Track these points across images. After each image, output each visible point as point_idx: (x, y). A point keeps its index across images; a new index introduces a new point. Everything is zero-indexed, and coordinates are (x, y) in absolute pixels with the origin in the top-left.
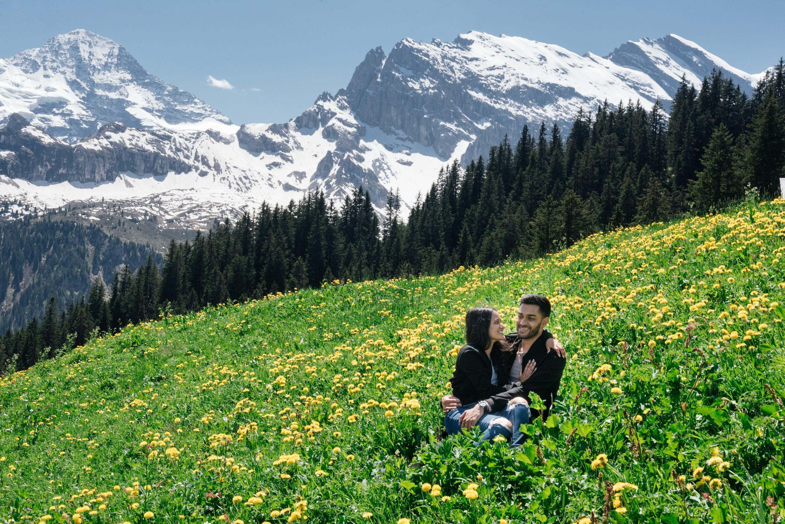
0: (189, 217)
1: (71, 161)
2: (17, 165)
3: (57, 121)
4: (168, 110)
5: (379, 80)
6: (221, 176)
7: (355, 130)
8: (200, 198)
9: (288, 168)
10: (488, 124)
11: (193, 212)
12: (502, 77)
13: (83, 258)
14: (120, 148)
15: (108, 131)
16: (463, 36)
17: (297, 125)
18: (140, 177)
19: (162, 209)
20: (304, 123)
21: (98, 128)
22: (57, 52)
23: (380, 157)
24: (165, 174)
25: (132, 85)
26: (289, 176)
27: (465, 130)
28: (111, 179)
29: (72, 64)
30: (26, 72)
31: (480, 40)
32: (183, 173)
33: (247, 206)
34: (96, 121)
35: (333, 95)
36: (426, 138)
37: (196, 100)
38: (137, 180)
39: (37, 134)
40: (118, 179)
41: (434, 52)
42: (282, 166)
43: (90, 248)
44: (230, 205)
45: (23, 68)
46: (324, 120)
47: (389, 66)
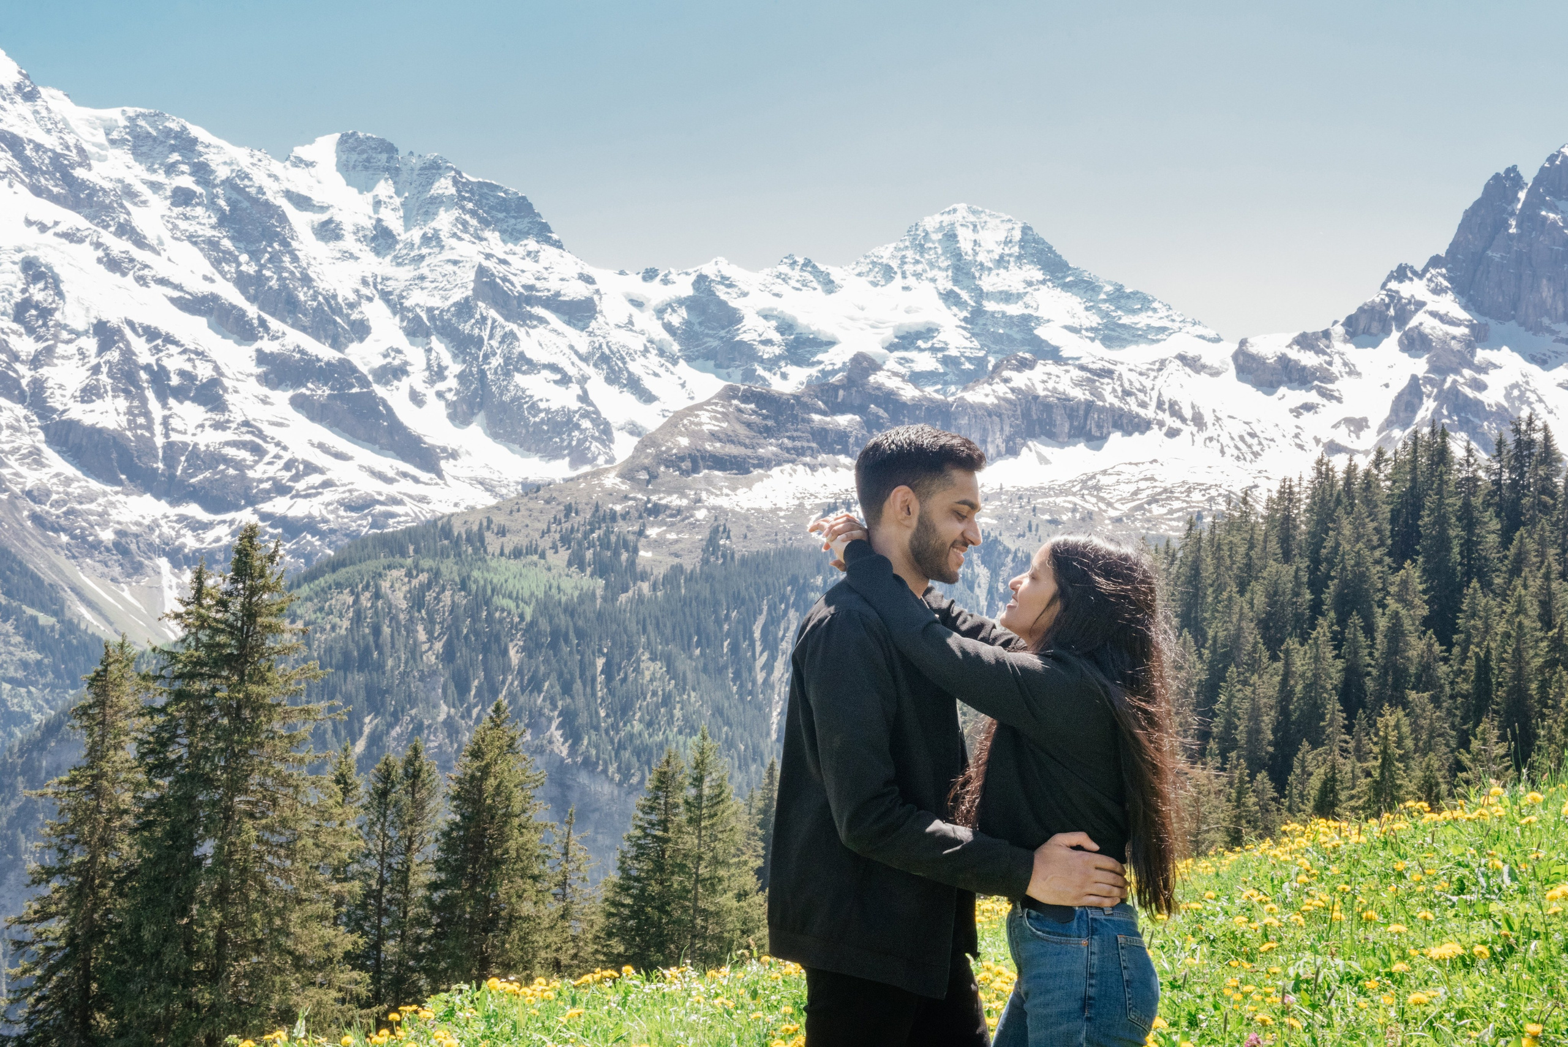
0: (1150, 511)
3: (925, 362)
4: (1106, 326)
5: (1512, 230)
6: (1205, 435)
7: (1466, 331)
8: (1169, 476)
9: (1331, 412)
11: (1157, 501)
13: (971, 588)
14: (1027, 397)
15: (1007, 368)
17: (1347, 332)
18: (1062, 445)
19: (1102, 499)
20: (1361, 327)
21: (990, 367)
22: (922, 246)
23: (1521, 380)
24: (1104, 438)
25: (1045, 288)
26: (1335, 426)
28: (1012, 451)
29: (946, 264)
30: (875, 284)
32: (1136, 434)
33: (1256, 486)
34: (986, 356)
35: (1419, 268)
37: (1155, 305)
38: (1056, 450)
39: (893, 383)
40: (1025, 450)
42: (1321, 409)
44: (1225, 486)
45: (871, 278)
46: (1402, 318)
47: (1534, 202)
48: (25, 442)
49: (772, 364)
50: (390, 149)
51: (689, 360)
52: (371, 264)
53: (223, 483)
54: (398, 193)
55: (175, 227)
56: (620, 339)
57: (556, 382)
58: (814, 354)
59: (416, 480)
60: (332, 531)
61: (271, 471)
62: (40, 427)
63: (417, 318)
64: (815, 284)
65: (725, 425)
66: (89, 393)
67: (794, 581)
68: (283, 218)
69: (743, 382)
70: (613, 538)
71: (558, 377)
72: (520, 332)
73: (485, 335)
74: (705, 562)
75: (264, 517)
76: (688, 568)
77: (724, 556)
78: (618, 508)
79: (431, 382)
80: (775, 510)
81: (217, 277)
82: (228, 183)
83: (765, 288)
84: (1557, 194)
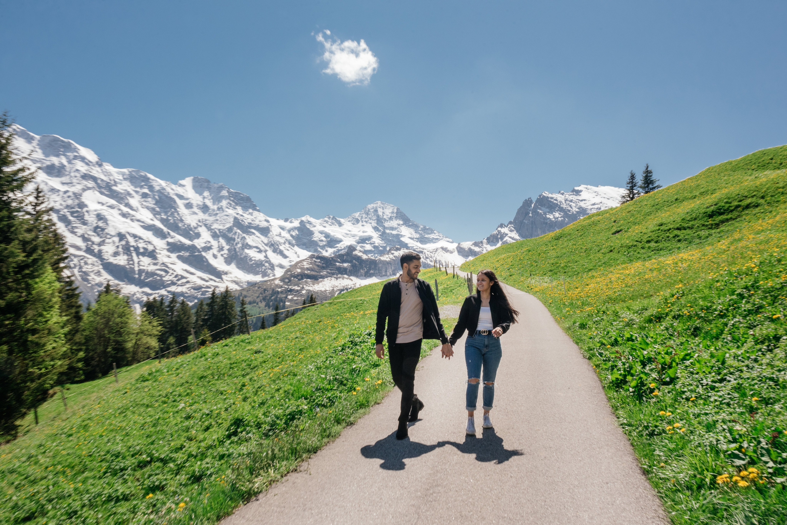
1: (376, 266)
2: (351, 270)
3: (368, 247)
4: (421, 238)
5: (531, 215)
15: (392, 250)
16: (576, 188)
17: (487, 241)
20: (491, 240)
21: (388, 250)
22: (368, 213)
25: (403, 226)
28: (394, 274)
29: (375, 219)
30: (354, 224)
31: (586, 190)
34: (386, 246)
35: (506, 224)
37: (435, 232)
39: (360, 254)
41: (560, 198)
45: (352, 222)
46: (502, 238)
47: (536, 207)
48: (96, 269)
49: (323, 247)
50: (208, 182)
51: (298, 245)
52: (201, 216)
53: (156, 281)
54: (210, 195)
55: (142, 204)
56: (277, 239)
57: (258, 252)
58: (336, 245)
59: (215, 281)
60: (189, 296)
61: (171, 278)
62: (101, 264)
63: (215, 232)
64: (336, 224)
65: (311, 266)
66: (116, 254)
68: (175, 202)
69: (315, 253)
70: (278, 299)
71: (258, 250)
72: (247, 237)
73: (236, 238)
75: (169, 292)
78: (279, 290)
79: (219, 251)
80: (326, 291)
81: (155, 219)
82: (159, 191)
83: (321, 224)
84: (542, 205)
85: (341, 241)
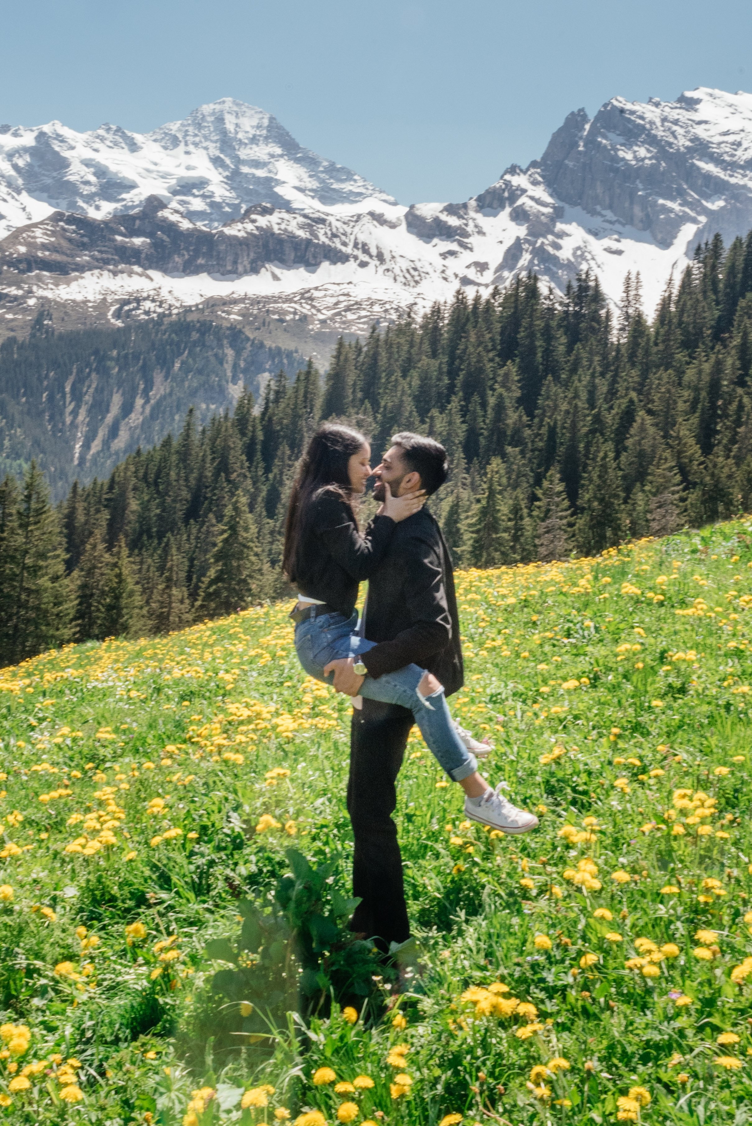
0: (346, 317)
1: (211, 248)
2: (151, 254)
3: (197, 204)
4: (322, 189)
5: (581, 149)
6: (385, 267)
7: (551, 210)
8: (359, 293)
9: (467, 257)
10: (721, 203)
11: (350, 310)
12: (739, 144)
13: (221, 363)
14: (267, 233)
15: (254, 213)
16: (689, 94)
17: (478, 205)
18: (289, 268)
19: (314, 307)
20: (487, 202)
21: (243, 211)
22: (200, 124)
23: (582, 245)
24: (317, 264)
25: (282, 161)
26: (468, 267)
27: (692, 210)
28: (255, 270)
29: (216, 138)
30: (165, 148)
31: (710, 99)
32: (339, 264)
33: (415, 304)
34: (240, 203)
35: (524, 167)
36: (642, 221)
37: (356, 177)
38: (285, 271)
39: (174, 218)
40: (263, 270)
41: (651, 113)
42: (459, 255)
43: (230, 352)
44: (395, 302)
45: (163, 144)
46: (513, 198)
47: (594, 132)
49: (89, 199)
51: (30, 191)
58: (120, 194)
64: (123, 145)
65: (53, 239)
67: (96, 352)
69: (68, 209)
74: (33, 336)
76: (20, 339)
77: (47, 332)
80: (86, 302)
83: (87, 144)
84: (608, 128)
85: (132, 186)
